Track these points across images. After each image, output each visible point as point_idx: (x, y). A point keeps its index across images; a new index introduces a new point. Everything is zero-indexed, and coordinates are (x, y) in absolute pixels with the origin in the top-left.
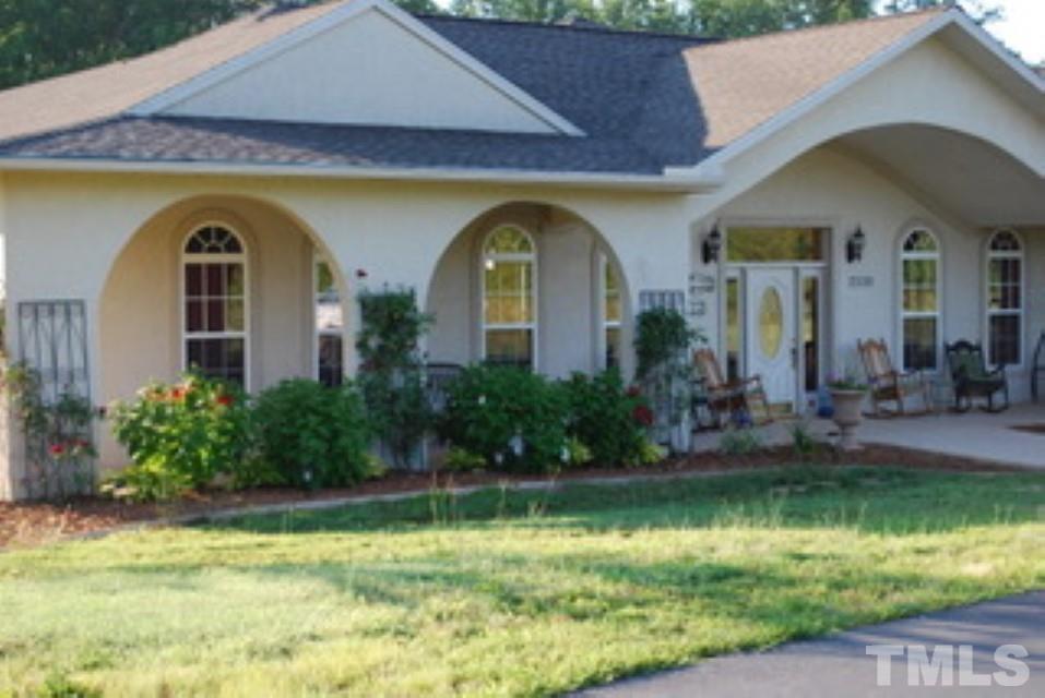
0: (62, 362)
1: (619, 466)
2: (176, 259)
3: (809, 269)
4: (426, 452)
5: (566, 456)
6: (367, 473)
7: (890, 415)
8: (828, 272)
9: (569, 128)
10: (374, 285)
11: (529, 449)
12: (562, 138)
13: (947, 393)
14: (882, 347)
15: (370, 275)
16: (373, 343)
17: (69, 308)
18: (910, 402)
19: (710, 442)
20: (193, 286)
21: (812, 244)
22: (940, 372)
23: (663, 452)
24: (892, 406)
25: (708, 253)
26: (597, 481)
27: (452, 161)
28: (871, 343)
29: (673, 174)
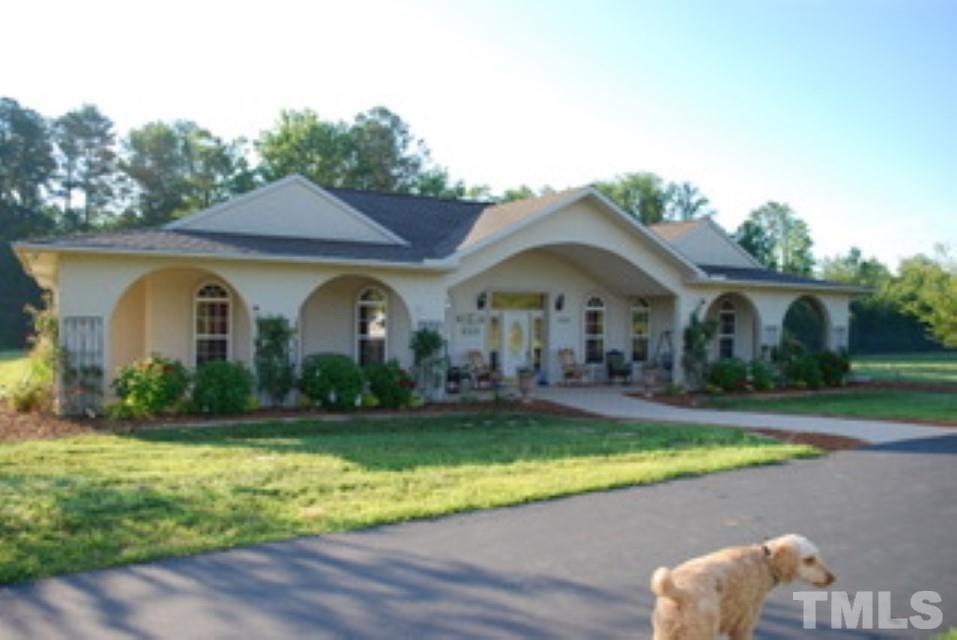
0: (88, 347)
1: (395, 408)
2: (192, 299)
3: (537, 314)
4: (293, 398)
5: (358, 402)
6: (246, 408)
7: (573, 385)
8: (547, 315)
9: (401, 241)
10: (264, 314)
11: (339, 399)
12: (397, 246)
13: (603, 376)
14: (571, 353)
15: (261, 308)
16: (265, 343)
17: (94, 321)
18: (584, 379)
19: (456, 398)
20: (201, 312)
21: (539, 301)
22: (603, 366)
23: (421, 402)
24: (573, 380)
25: (481, 304)
26: (379, 416)
27: (326, 254)
28: (566, 350)
29: (429, 263)
